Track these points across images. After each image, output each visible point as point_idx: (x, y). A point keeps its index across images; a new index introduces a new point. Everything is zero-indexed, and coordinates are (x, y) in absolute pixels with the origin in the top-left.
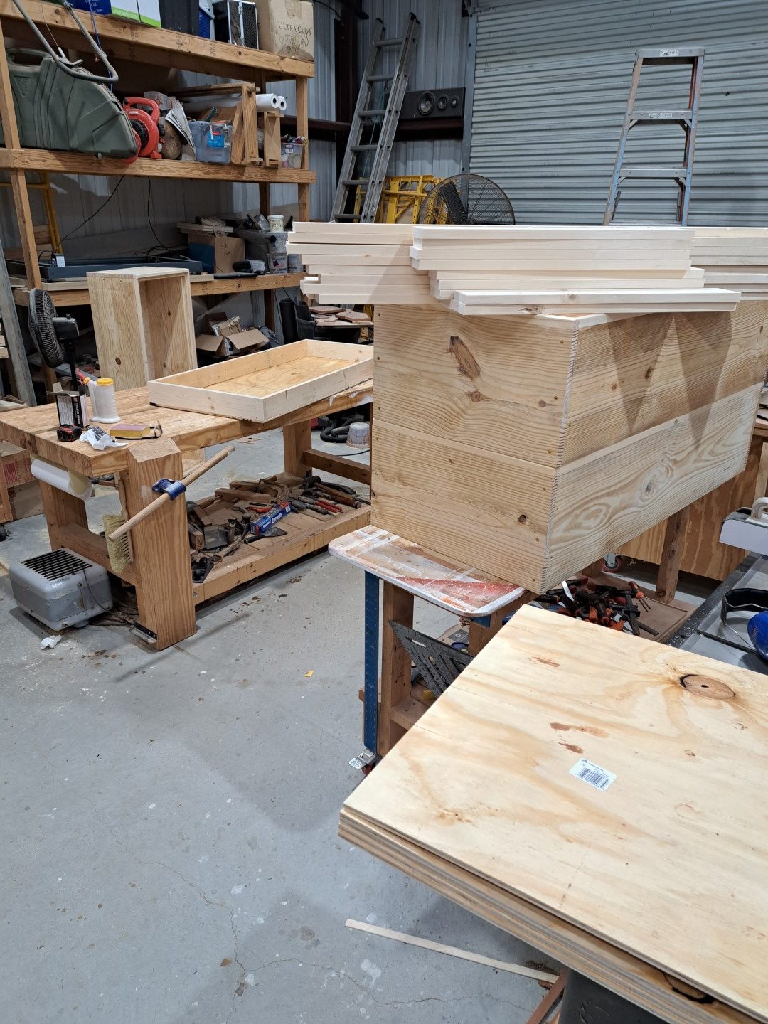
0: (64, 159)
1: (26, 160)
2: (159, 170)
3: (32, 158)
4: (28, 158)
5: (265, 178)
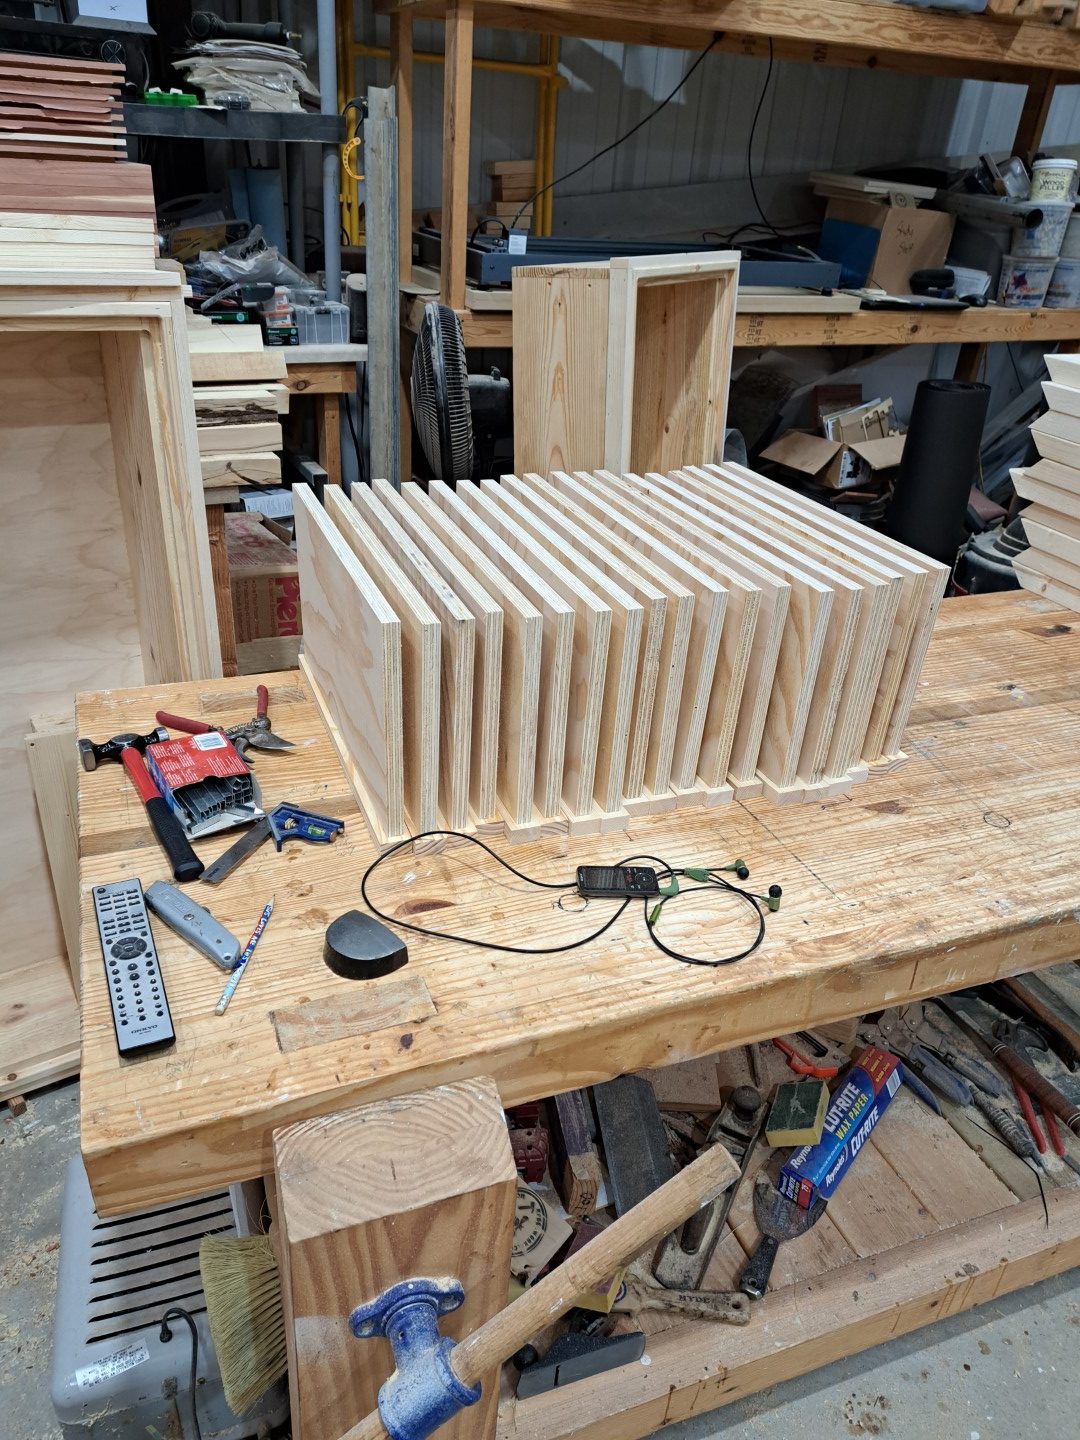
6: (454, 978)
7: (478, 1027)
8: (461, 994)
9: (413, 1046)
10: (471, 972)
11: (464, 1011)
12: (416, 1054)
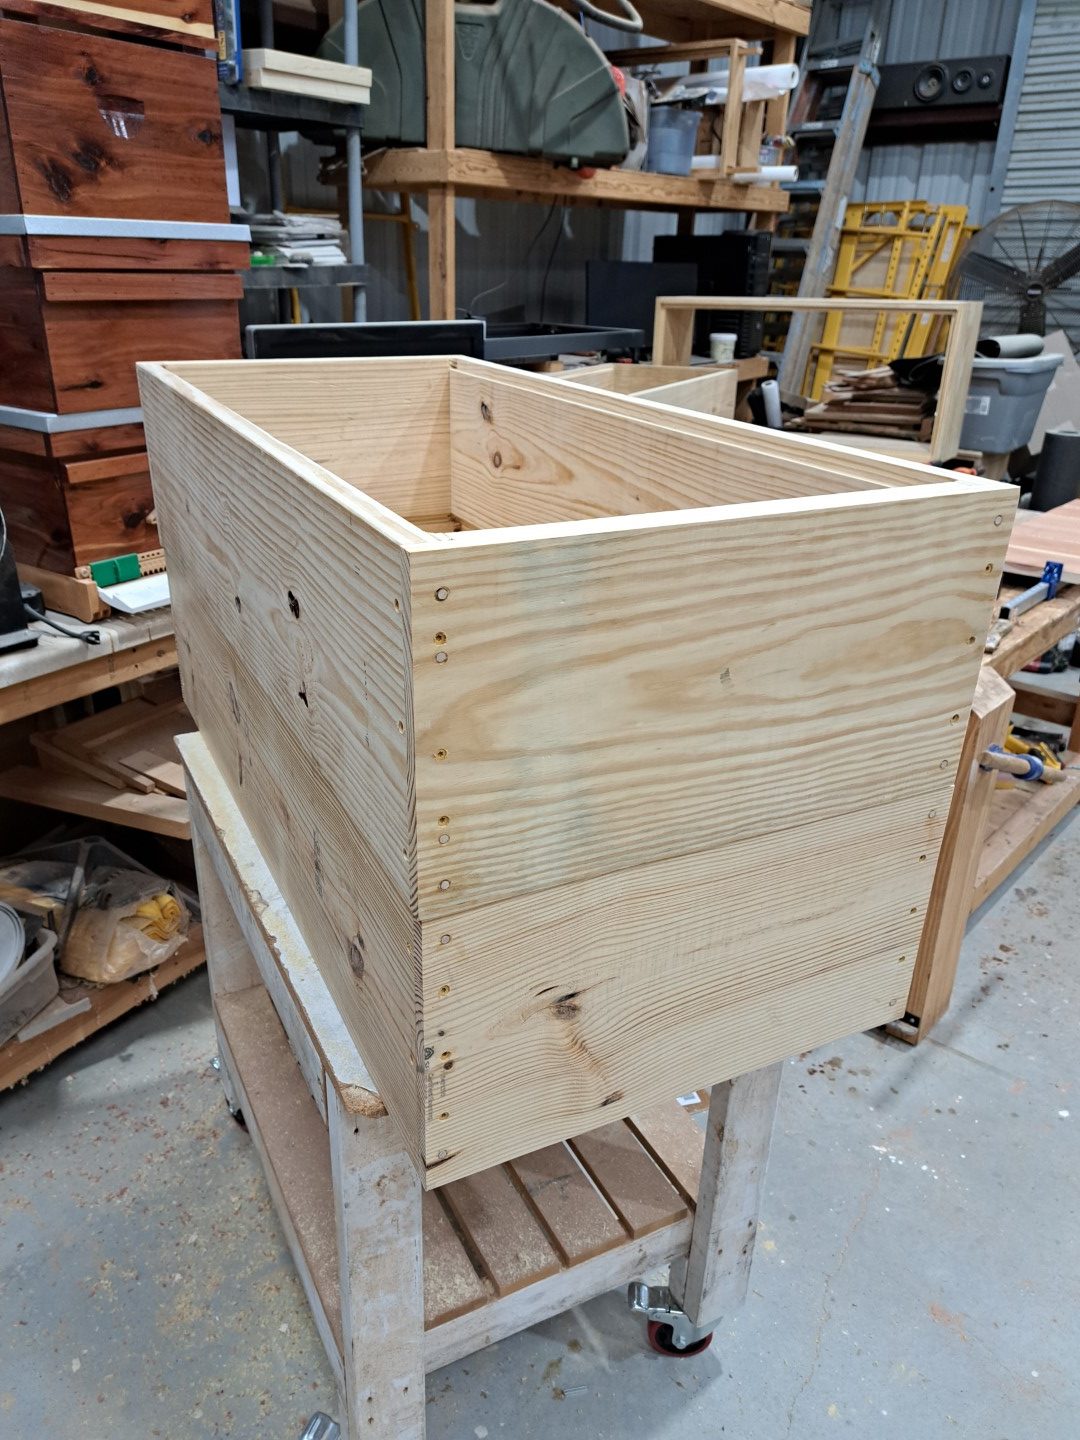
0: (508, 168)
1: (464, 168)
2: (615, 188)
3: (471, 164)
4: (467, 166)
5: (733, 202)
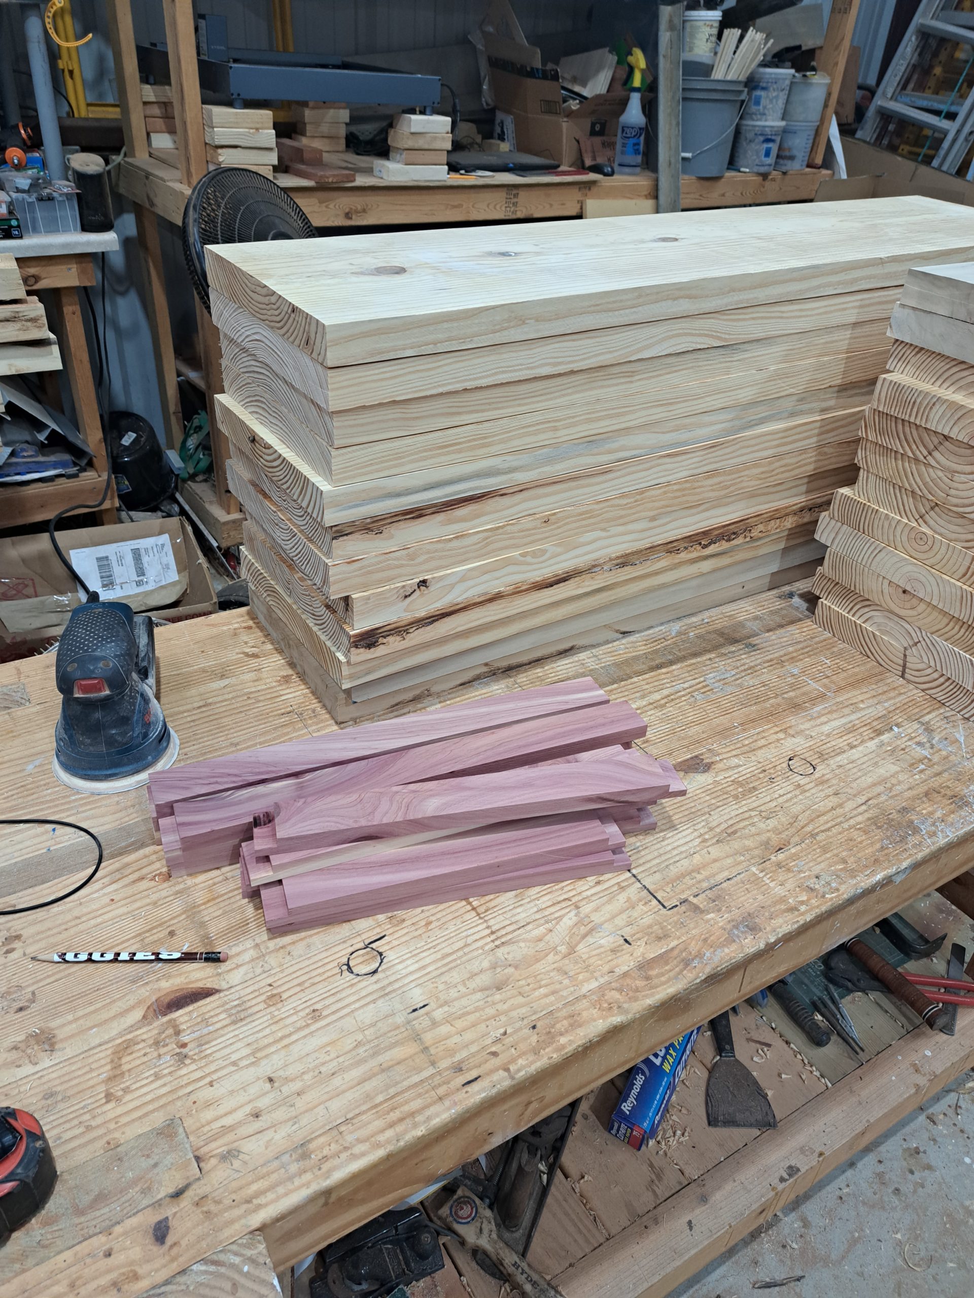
6: (221, 1110)
7: (254, 1187)
8: (230, 1137)
9: (170, 1240)
10: (242, 1098)
11: (237, 1164)
12: (175, 1251)
